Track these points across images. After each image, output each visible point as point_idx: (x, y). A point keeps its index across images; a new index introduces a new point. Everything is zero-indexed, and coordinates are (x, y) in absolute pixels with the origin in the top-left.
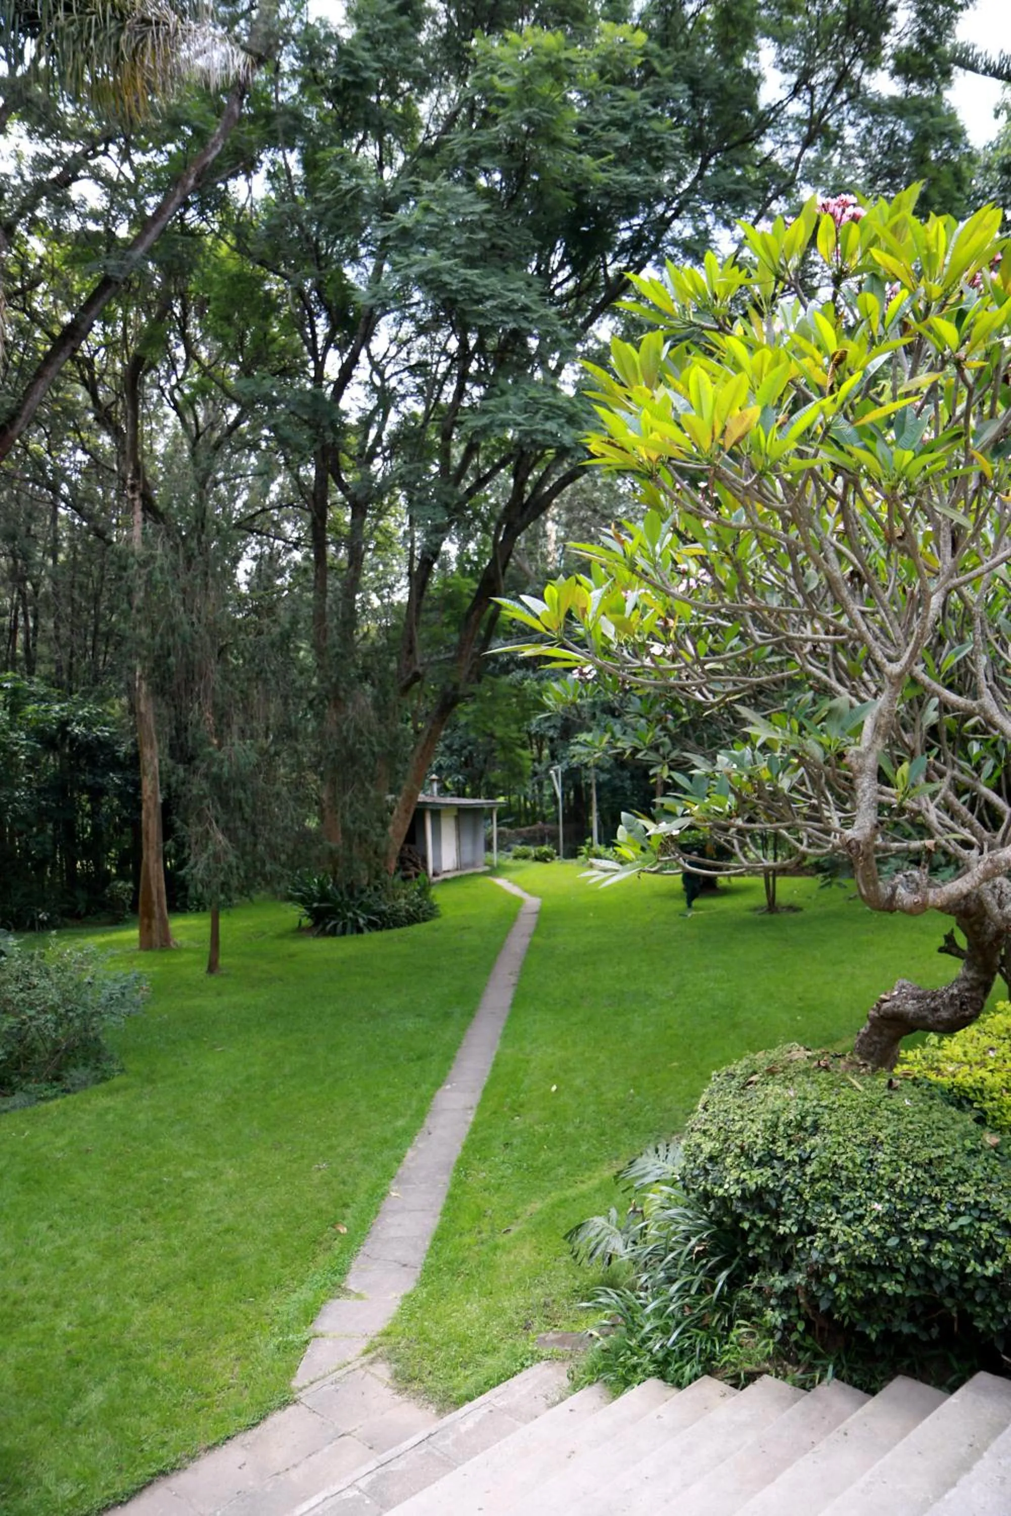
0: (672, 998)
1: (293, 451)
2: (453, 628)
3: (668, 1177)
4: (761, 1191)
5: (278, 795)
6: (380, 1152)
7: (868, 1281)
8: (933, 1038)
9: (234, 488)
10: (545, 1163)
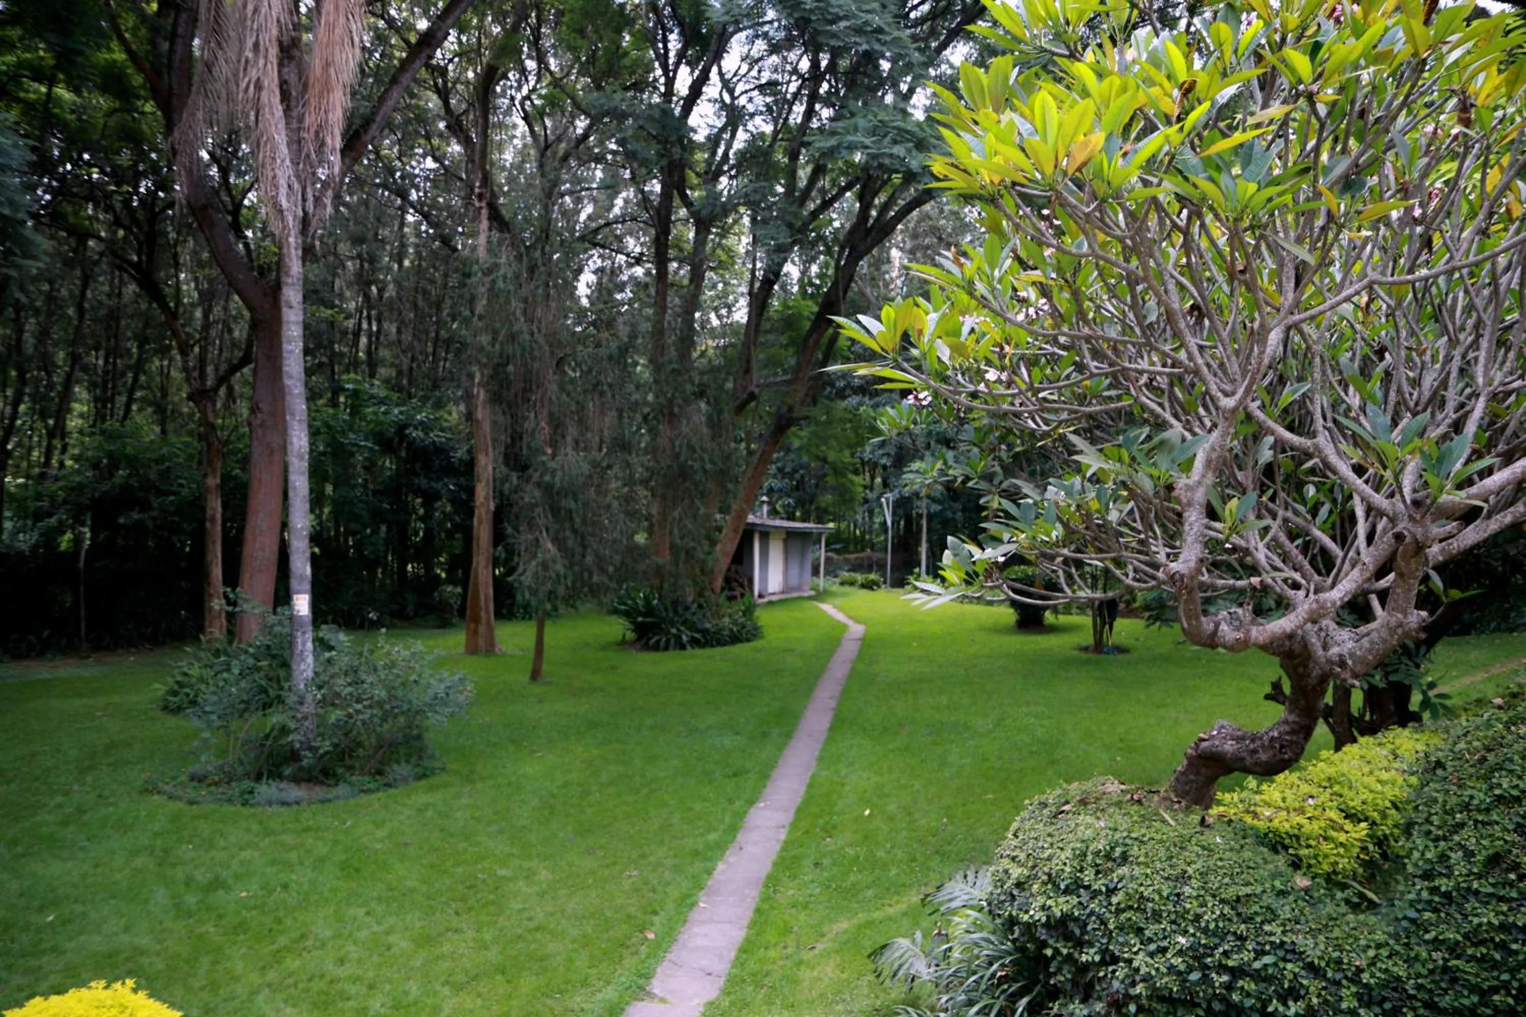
0: (990, 732)
1: (640, 166)
2: (791, 351)
3: (975, 902)
4: (1066, 918)
5: (609, 507)
6: (691, 864)
7: (1168, 1013)
8: (1251, 782)
9: (578, 200)
10: (853, 885)
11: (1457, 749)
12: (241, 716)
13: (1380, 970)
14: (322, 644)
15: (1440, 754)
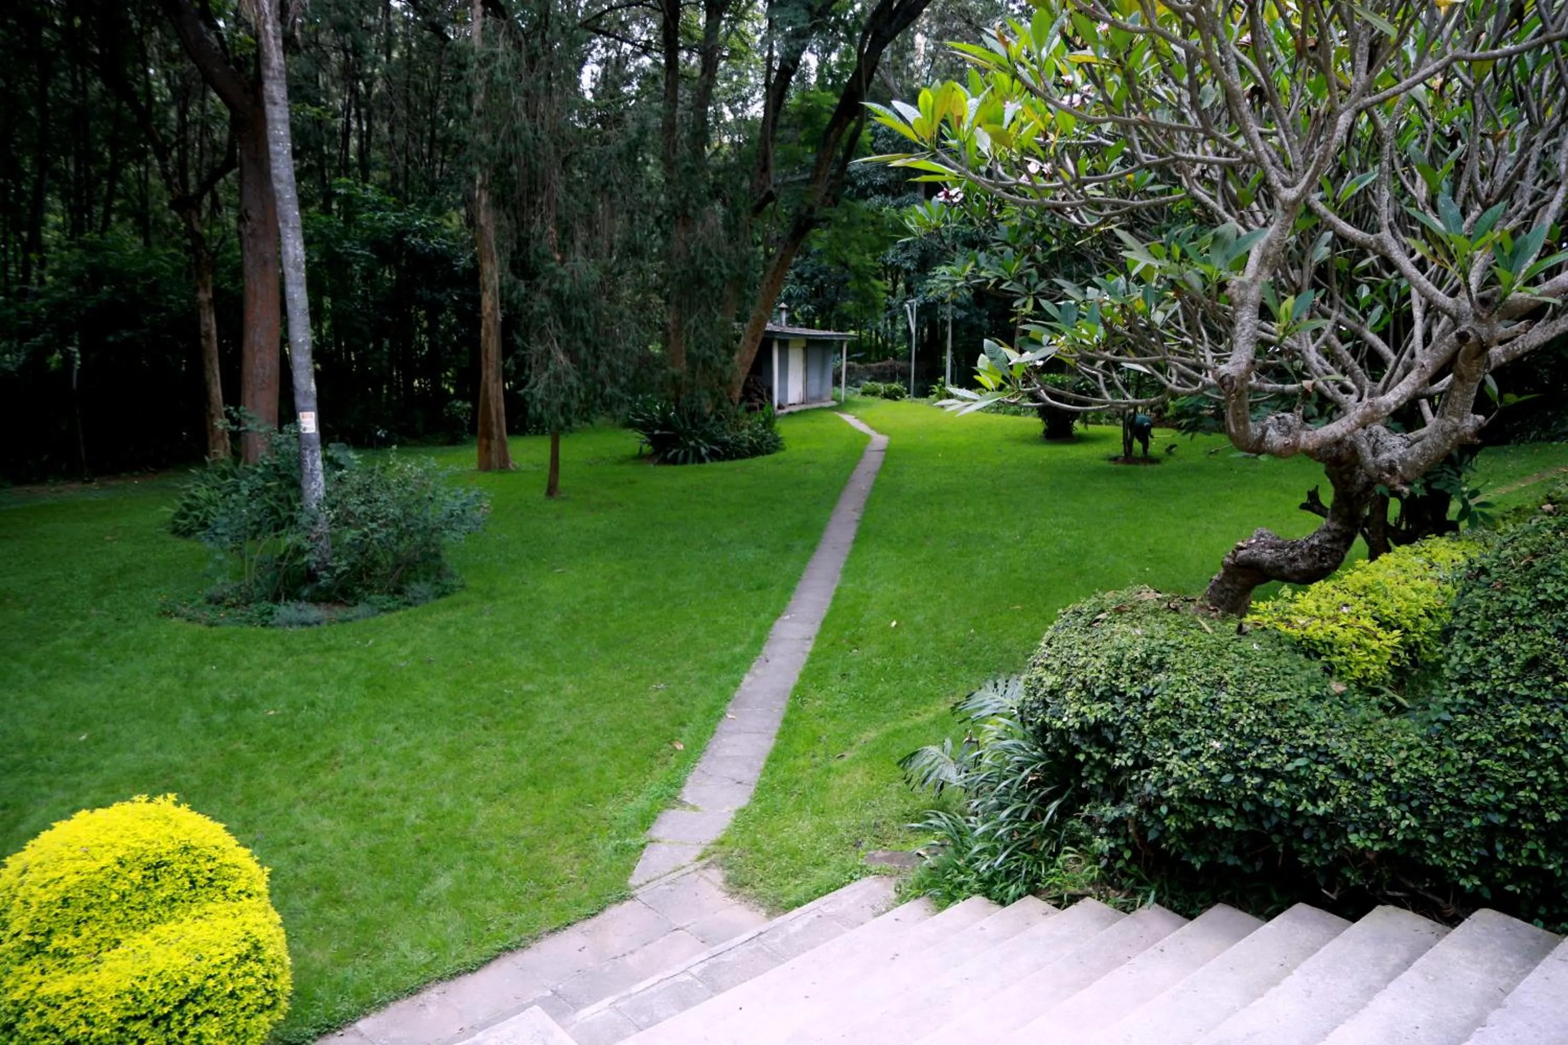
0: (1017, 543)
2: (810, 147)
3: (1006, 710)
4: (1100, 724)
5: (621, 315)
6: (718, 676)
7: (1198, 814)
8: (1286, 591)
10: (880, 695)
11: (1502, 555)
12: (254, 538)
13: (1411, 770)
14: (331, 463)
15: (1485, 560)
